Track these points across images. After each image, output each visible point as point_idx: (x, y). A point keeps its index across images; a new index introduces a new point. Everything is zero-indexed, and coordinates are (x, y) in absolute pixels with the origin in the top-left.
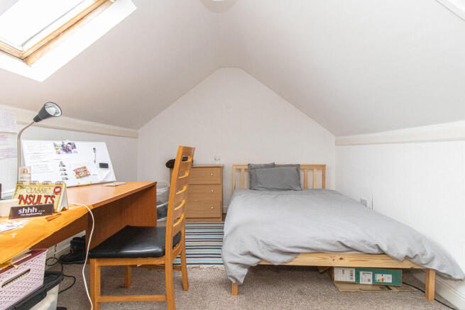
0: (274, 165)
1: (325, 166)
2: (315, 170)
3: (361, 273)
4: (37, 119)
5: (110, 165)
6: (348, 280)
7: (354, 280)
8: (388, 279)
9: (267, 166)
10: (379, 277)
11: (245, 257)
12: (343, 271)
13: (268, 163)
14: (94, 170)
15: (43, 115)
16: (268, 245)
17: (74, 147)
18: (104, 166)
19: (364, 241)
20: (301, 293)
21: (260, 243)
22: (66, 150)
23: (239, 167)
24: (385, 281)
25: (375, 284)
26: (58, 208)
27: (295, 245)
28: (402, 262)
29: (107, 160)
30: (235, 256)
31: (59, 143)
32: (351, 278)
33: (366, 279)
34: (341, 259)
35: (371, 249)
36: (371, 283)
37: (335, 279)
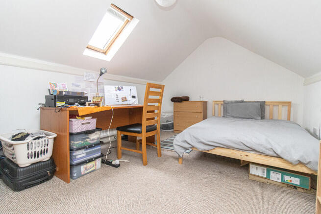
0: (242, 101)
1: (290, 102)
2: (280, 106)
3: (271, 172)
4: (101, 75)
5: (137, 97)
6: (261, 174)
7: (265, 176)
8: (296, 181)
9: (237, 102)
10: (287, 178)
11: (183, 143)
12: (257, 168)
13: (238, 100)
14: (130, 99)
15: (101, 74)
16: (196, 138)
17: (122, 88)
18: (134, 97)
19: (261, 145)
20: (220, 172)
21: (192, 137)
22: (119, 89)
23: (217, 103)
24: (292, 182)
25: (283, 182)
26: (101, 105)
27: (212, 140)
28: (296, 165)
29: (135, 94)
30: (178, 142)
31: (117, 87)
32: (264, 175)
33: (276, 177)
34: (247, 156)
35: (268, 151)
36: (280, 181)
37: (250, 172)
